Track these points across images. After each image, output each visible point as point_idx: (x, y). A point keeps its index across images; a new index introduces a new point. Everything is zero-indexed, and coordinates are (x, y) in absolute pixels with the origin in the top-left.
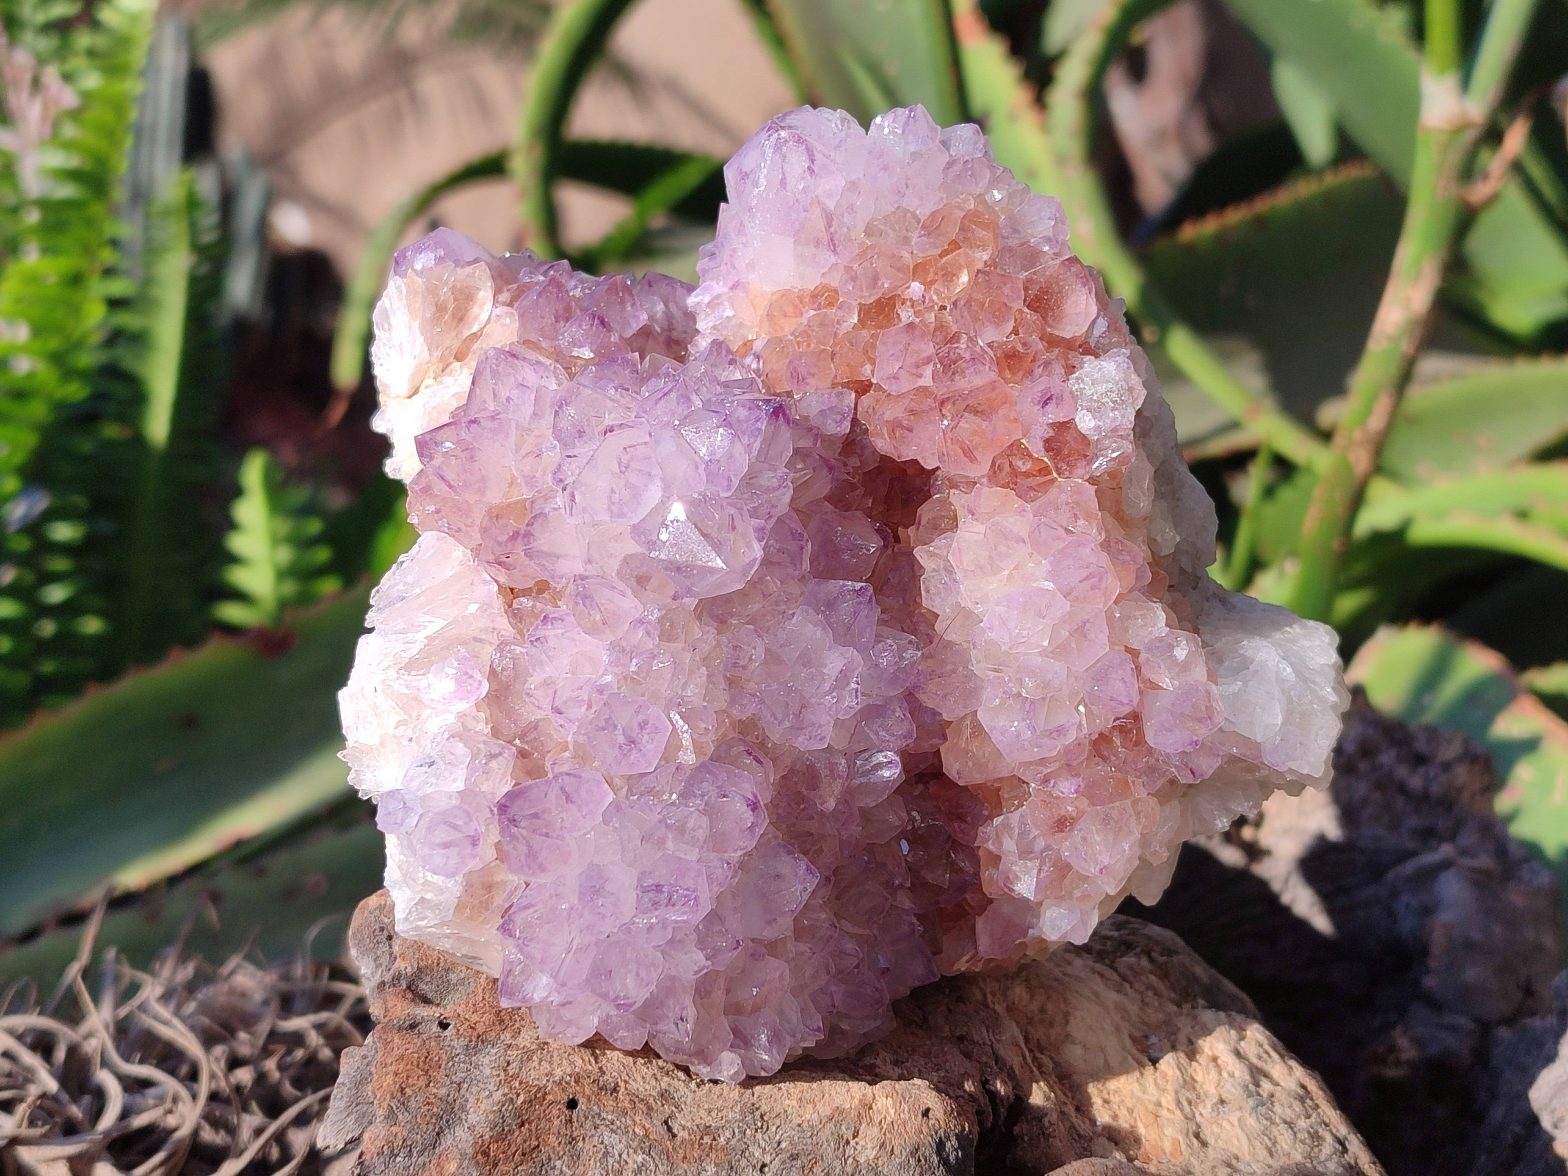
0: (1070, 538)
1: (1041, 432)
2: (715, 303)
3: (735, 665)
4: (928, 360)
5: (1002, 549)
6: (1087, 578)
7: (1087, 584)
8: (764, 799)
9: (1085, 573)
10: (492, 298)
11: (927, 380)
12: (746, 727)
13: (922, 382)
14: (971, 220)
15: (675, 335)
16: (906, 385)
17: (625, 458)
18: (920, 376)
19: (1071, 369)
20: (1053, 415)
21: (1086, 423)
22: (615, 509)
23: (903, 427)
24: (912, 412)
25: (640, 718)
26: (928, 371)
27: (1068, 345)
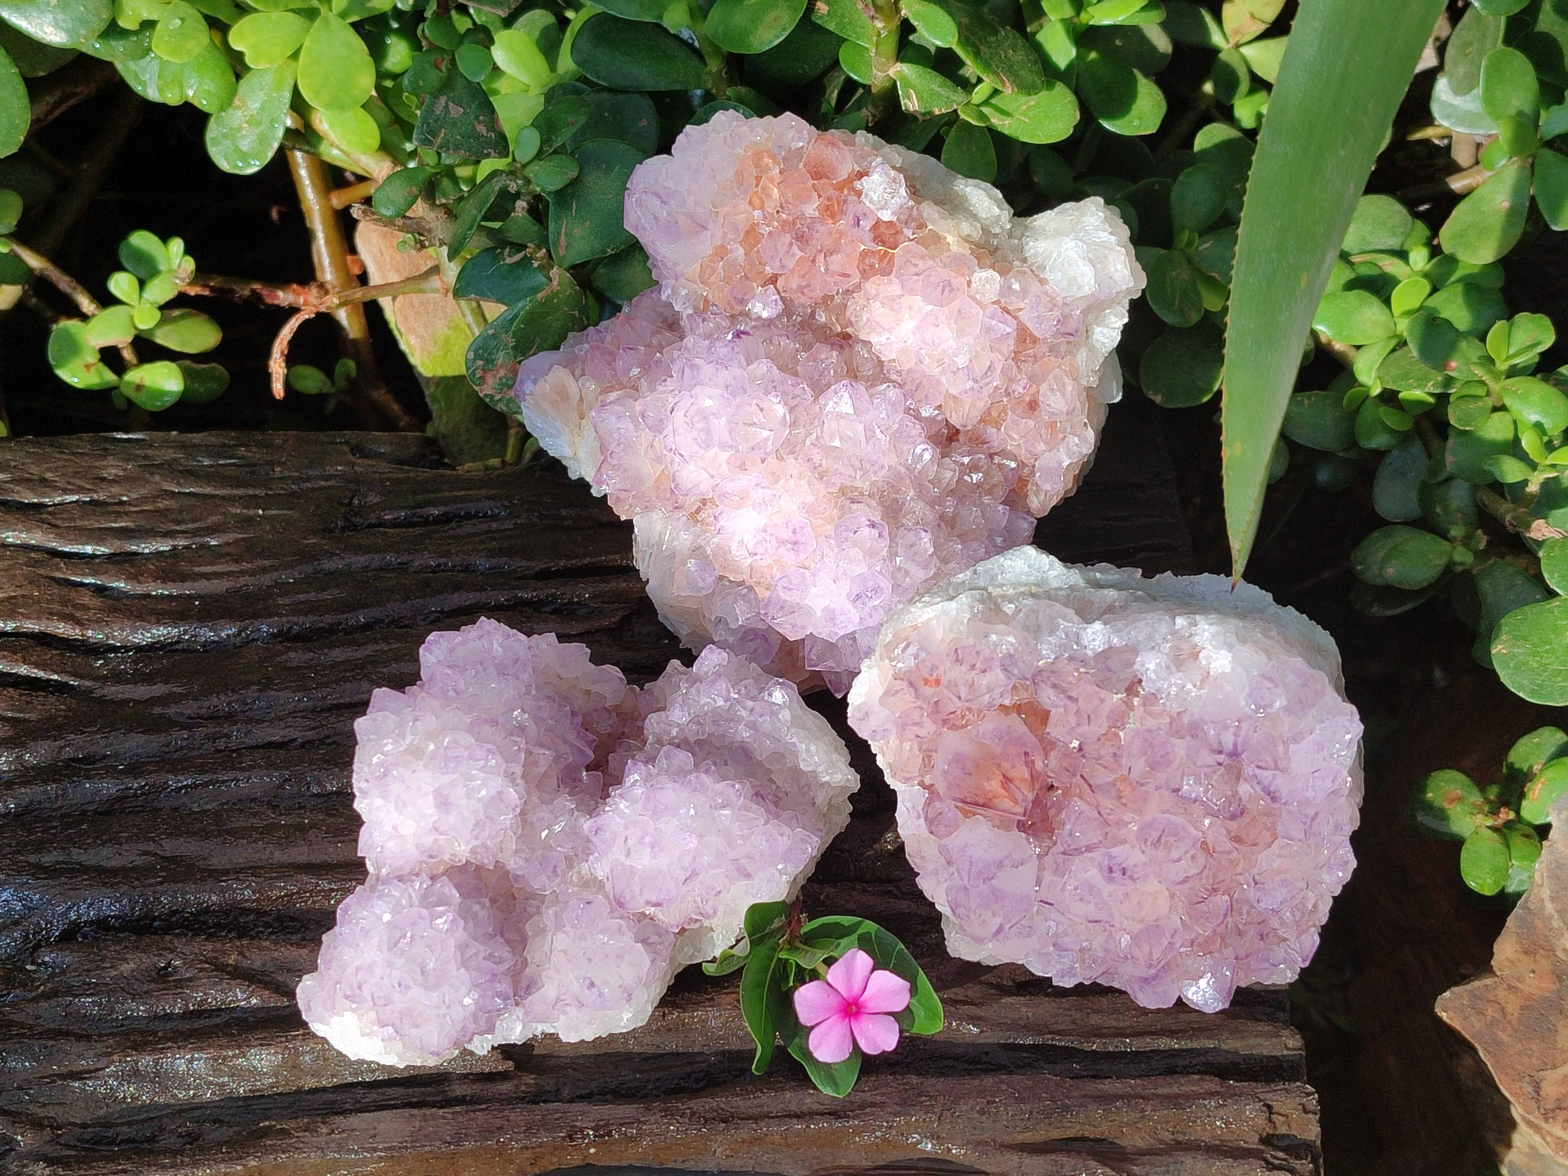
0: (922, 277)
1: (868, 236)
2: (675, 292)
3: (815, 468)
4: (791, 244)
5: (895, 307)
6: (943, 291)
7: (946, 293)
8: (877, 519)
9: (940, 289)
10: (572, 378)
11: (799, 254)
12: (843, 491)
13: (797, 257)
14: (757, 157)
15: (670, 321)
16: (791, 264)
17: (688, 420)
18: (793, 255)
19: (859, 193)
20: (866, 224)
21: (886, 216)
22: (703, 445)
23: (805, 287)
24: (803, 276)
25: (791, 529)
26: (795, 249)
27: (850, 181)
